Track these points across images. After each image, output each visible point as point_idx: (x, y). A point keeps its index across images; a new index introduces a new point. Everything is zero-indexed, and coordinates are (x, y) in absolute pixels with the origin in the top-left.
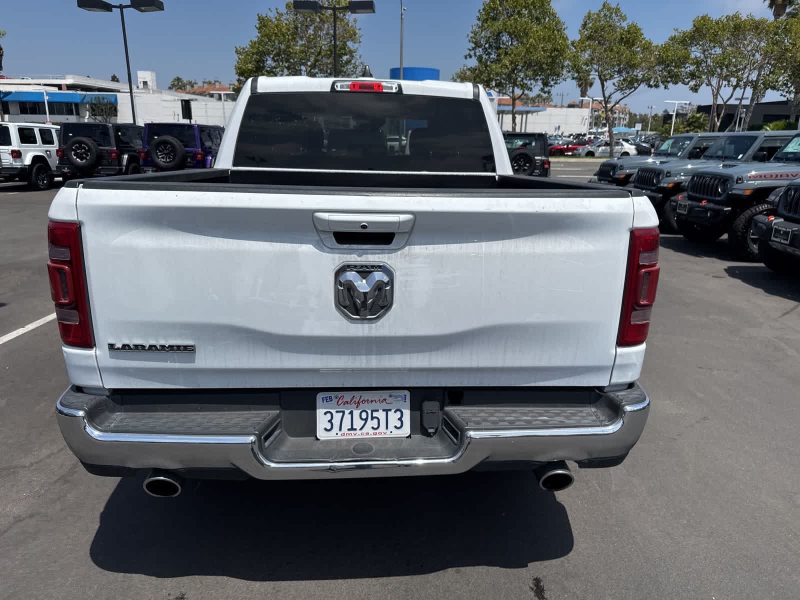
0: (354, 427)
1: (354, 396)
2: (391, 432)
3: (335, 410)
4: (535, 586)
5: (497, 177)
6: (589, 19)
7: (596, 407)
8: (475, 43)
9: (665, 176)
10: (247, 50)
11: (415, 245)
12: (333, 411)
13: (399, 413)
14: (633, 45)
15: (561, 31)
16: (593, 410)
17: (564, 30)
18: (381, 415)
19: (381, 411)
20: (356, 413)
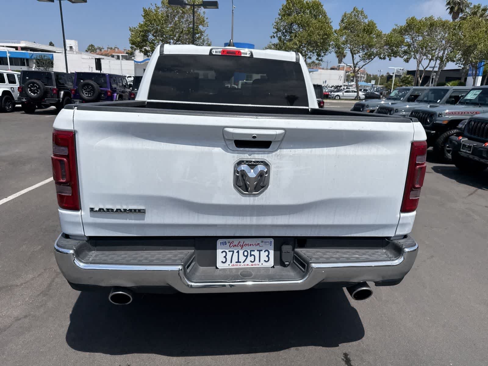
0: (240, 261)
1: (240, 242)
2: (262, 264)
3: (228, 250)
4: (345, 358)
5: (310, 109)
6: (345, 17)
7: (386, 249)
8: (277, 29)
9: (395, 112)
10: (137, 29)
11: (283, 149)
12: (227, 251)
13: (267, 252)
14: (371, 33)
15: (328, 24)
16: (384, 251)
17: (330, 23)
18: (256, 253)
19: (256, 251)
20: (241, 252)
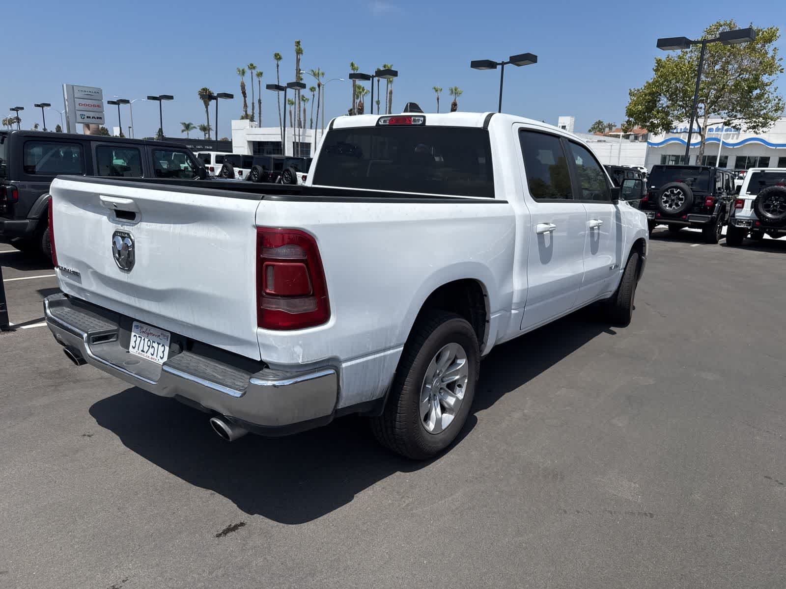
0: (144, 350)
1: (147, 329)
2: (158, 359)
4: (235, 526)
10: (641, 91)
12: (137, 336)
13: (163, 347)
18: (155, 345)
20: (146, 340)
